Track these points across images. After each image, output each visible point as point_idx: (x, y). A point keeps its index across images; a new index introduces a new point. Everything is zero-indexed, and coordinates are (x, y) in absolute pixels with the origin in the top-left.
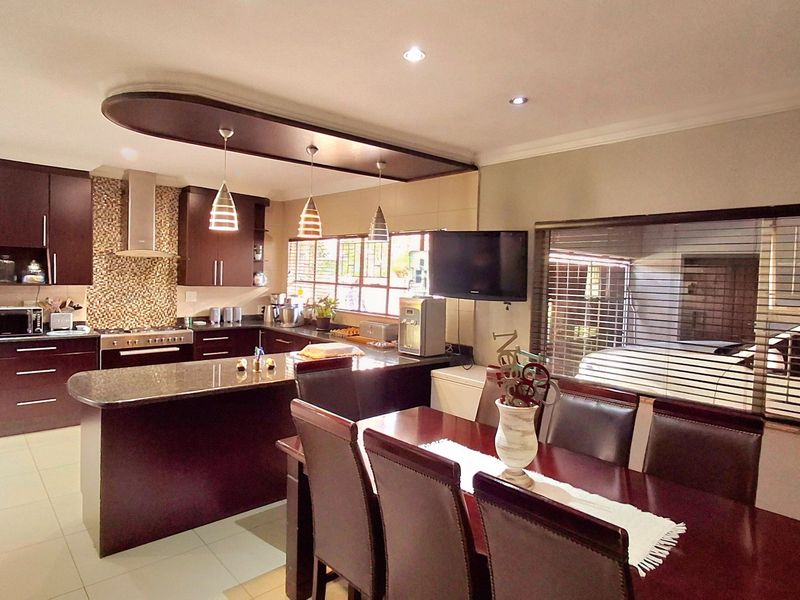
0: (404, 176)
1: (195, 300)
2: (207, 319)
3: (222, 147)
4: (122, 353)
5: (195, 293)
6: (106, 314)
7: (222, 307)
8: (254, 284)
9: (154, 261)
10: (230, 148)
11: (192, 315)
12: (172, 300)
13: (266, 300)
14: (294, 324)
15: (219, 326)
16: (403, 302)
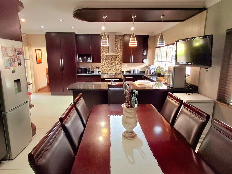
0: (182, 19)
1: (127, 67)
2: (130, 72)
3: (104, 21)
4: (105, 79)
5: (127, 65)
6: (106, 70)
7: (134, 69)
8: (143, 62)
9: (116, 56)
10: (106, 21)
11: (126, 71)
12: (121, 67)
13: (147, 67)
14: (151, 74)
15: (133, 74)
16: (169, 68)
